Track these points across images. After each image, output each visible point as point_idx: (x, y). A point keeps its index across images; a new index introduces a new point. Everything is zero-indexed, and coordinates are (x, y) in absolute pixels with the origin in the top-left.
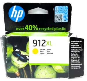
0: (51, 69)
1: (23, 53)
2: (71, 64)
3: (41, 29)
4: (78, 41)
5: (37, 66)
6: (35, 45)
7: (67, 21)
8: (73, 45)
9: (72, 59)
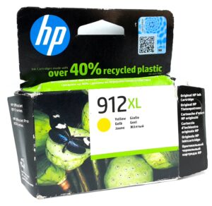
0: (140, 162)
1: (74, 132)
2: (183, 146)
3: (109, 71)
4: (194, 95)
5: (110, 160)
6: (103, 109)
7: (164, 51)
8: (185, 102)
9: (185, 134)
